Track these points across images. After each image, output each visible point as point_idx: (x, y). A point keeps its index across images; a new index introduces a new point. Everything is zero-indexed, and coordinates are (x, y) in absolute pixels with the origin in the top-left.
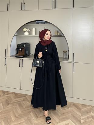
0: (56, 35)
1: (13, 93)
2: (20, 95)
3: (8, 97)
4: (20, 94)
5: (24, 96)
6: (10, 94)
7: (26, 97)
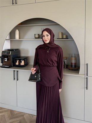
0: (61, 38)
1: (8, 110)
2: (17, 114)
3: (1, 116)
4: (17, 112)
5: (22, 115)
6: (5, 111)
7: (25, 116)
